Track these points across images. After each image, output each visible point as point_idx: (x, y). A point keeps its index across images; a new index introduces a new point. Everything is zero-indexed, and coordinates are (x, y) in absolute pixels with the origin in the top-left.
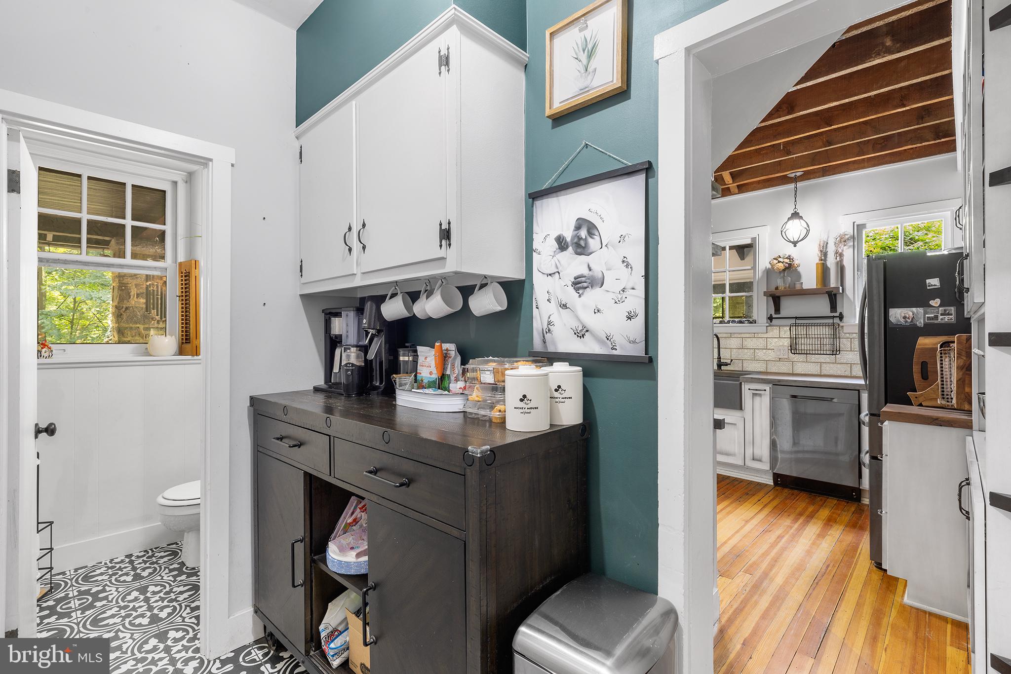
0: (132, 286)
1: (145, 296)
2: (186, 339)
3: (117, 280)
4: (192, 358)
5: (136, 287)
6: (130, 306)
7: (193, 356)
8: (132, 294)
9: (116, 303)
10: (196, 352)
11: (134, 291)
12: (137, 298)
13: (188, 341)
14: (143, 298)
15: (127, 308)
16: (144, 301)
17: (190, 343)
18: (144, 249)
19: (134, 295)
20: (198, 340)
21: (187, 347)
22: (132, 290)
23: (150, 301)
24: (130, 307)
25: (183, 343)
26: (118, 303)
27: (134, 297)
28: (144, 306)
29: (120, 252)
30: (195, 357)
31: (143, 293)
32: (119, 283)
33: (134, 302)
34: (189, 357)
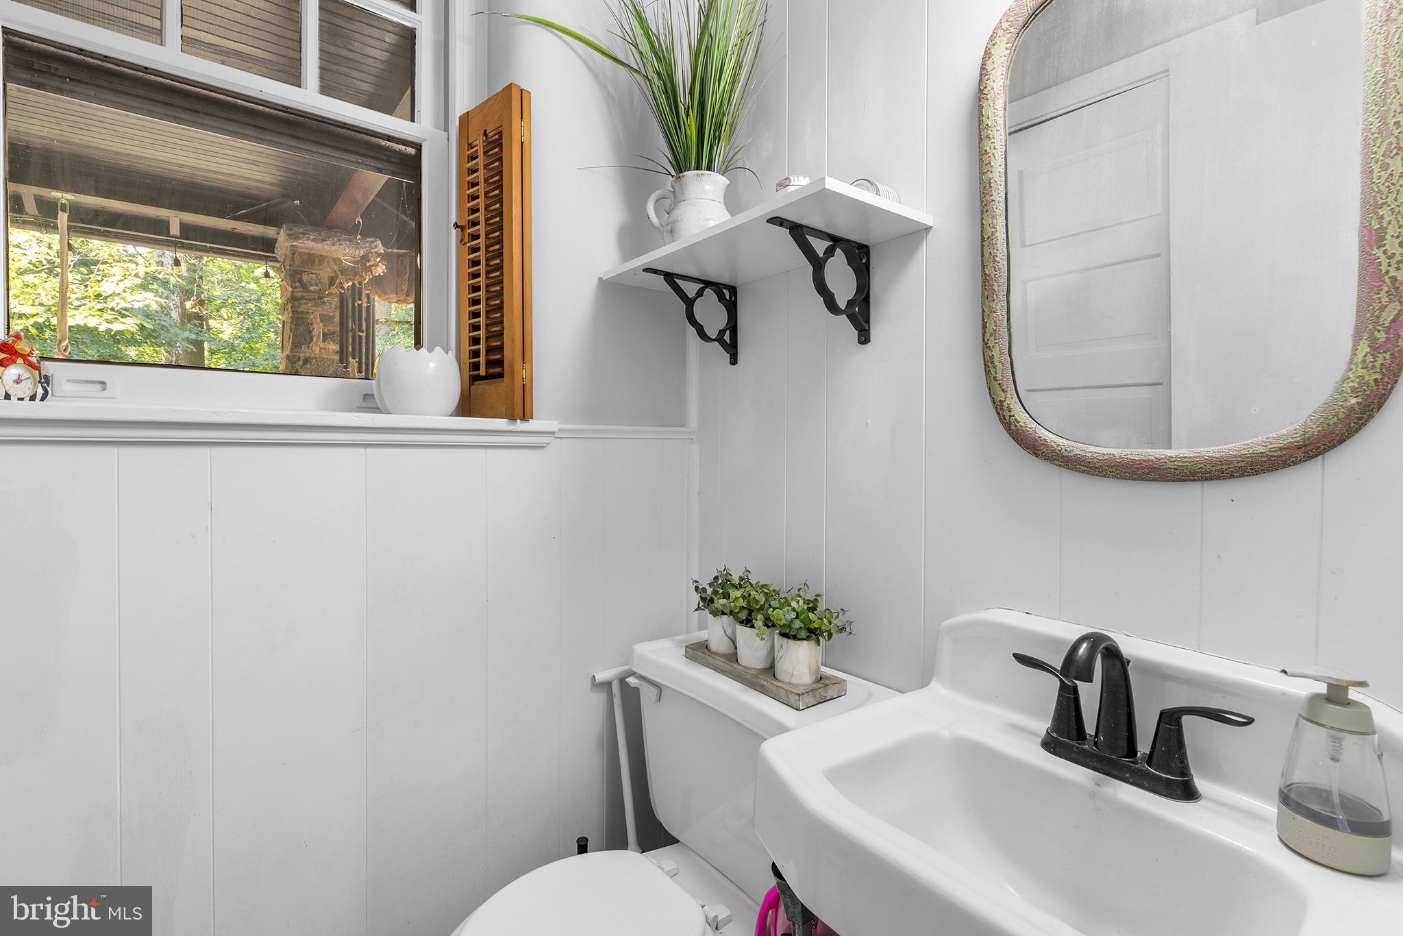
0: (315, 318)
1: (337, 338)
2: (489, 364)
3: (289, 306)
4: (511, 428)
5: (321, 321)
6: (313, 356)
7: (512, 418)
8: (315, 332)
9: (287, 352)
10: (519, 408)
11: (318, 329)
12: (324, 341)
13: (498, 370)
14: (334, 342)
15: (306, 361)
16: (337, 348)
17: (501, 376)
18: (335, 247)
19: (319, 335)
20: (527, 365)
21: (491, 390)
22: (316, 326)
23: (347, 348)
24: (313, 358)
25: (475, 379)
26: (292, 350)
27: (317, 340)
28: (337, 357)
29: (294, 254)
30: (520, 425)
31: (334, 333)
32: (293, 311)
33: (317, 350)
34: (501, 423)
